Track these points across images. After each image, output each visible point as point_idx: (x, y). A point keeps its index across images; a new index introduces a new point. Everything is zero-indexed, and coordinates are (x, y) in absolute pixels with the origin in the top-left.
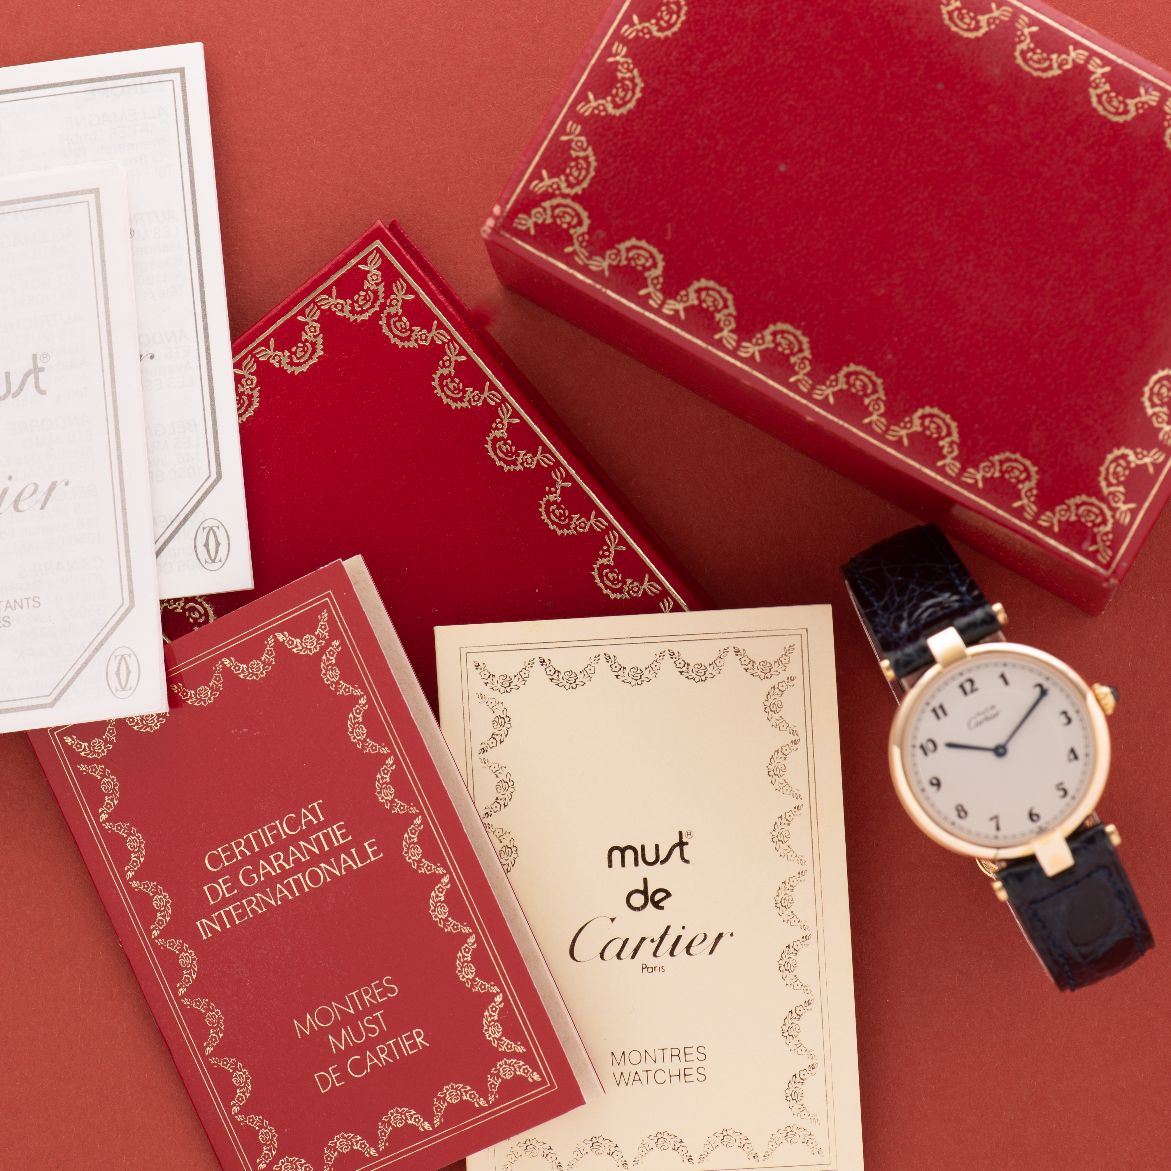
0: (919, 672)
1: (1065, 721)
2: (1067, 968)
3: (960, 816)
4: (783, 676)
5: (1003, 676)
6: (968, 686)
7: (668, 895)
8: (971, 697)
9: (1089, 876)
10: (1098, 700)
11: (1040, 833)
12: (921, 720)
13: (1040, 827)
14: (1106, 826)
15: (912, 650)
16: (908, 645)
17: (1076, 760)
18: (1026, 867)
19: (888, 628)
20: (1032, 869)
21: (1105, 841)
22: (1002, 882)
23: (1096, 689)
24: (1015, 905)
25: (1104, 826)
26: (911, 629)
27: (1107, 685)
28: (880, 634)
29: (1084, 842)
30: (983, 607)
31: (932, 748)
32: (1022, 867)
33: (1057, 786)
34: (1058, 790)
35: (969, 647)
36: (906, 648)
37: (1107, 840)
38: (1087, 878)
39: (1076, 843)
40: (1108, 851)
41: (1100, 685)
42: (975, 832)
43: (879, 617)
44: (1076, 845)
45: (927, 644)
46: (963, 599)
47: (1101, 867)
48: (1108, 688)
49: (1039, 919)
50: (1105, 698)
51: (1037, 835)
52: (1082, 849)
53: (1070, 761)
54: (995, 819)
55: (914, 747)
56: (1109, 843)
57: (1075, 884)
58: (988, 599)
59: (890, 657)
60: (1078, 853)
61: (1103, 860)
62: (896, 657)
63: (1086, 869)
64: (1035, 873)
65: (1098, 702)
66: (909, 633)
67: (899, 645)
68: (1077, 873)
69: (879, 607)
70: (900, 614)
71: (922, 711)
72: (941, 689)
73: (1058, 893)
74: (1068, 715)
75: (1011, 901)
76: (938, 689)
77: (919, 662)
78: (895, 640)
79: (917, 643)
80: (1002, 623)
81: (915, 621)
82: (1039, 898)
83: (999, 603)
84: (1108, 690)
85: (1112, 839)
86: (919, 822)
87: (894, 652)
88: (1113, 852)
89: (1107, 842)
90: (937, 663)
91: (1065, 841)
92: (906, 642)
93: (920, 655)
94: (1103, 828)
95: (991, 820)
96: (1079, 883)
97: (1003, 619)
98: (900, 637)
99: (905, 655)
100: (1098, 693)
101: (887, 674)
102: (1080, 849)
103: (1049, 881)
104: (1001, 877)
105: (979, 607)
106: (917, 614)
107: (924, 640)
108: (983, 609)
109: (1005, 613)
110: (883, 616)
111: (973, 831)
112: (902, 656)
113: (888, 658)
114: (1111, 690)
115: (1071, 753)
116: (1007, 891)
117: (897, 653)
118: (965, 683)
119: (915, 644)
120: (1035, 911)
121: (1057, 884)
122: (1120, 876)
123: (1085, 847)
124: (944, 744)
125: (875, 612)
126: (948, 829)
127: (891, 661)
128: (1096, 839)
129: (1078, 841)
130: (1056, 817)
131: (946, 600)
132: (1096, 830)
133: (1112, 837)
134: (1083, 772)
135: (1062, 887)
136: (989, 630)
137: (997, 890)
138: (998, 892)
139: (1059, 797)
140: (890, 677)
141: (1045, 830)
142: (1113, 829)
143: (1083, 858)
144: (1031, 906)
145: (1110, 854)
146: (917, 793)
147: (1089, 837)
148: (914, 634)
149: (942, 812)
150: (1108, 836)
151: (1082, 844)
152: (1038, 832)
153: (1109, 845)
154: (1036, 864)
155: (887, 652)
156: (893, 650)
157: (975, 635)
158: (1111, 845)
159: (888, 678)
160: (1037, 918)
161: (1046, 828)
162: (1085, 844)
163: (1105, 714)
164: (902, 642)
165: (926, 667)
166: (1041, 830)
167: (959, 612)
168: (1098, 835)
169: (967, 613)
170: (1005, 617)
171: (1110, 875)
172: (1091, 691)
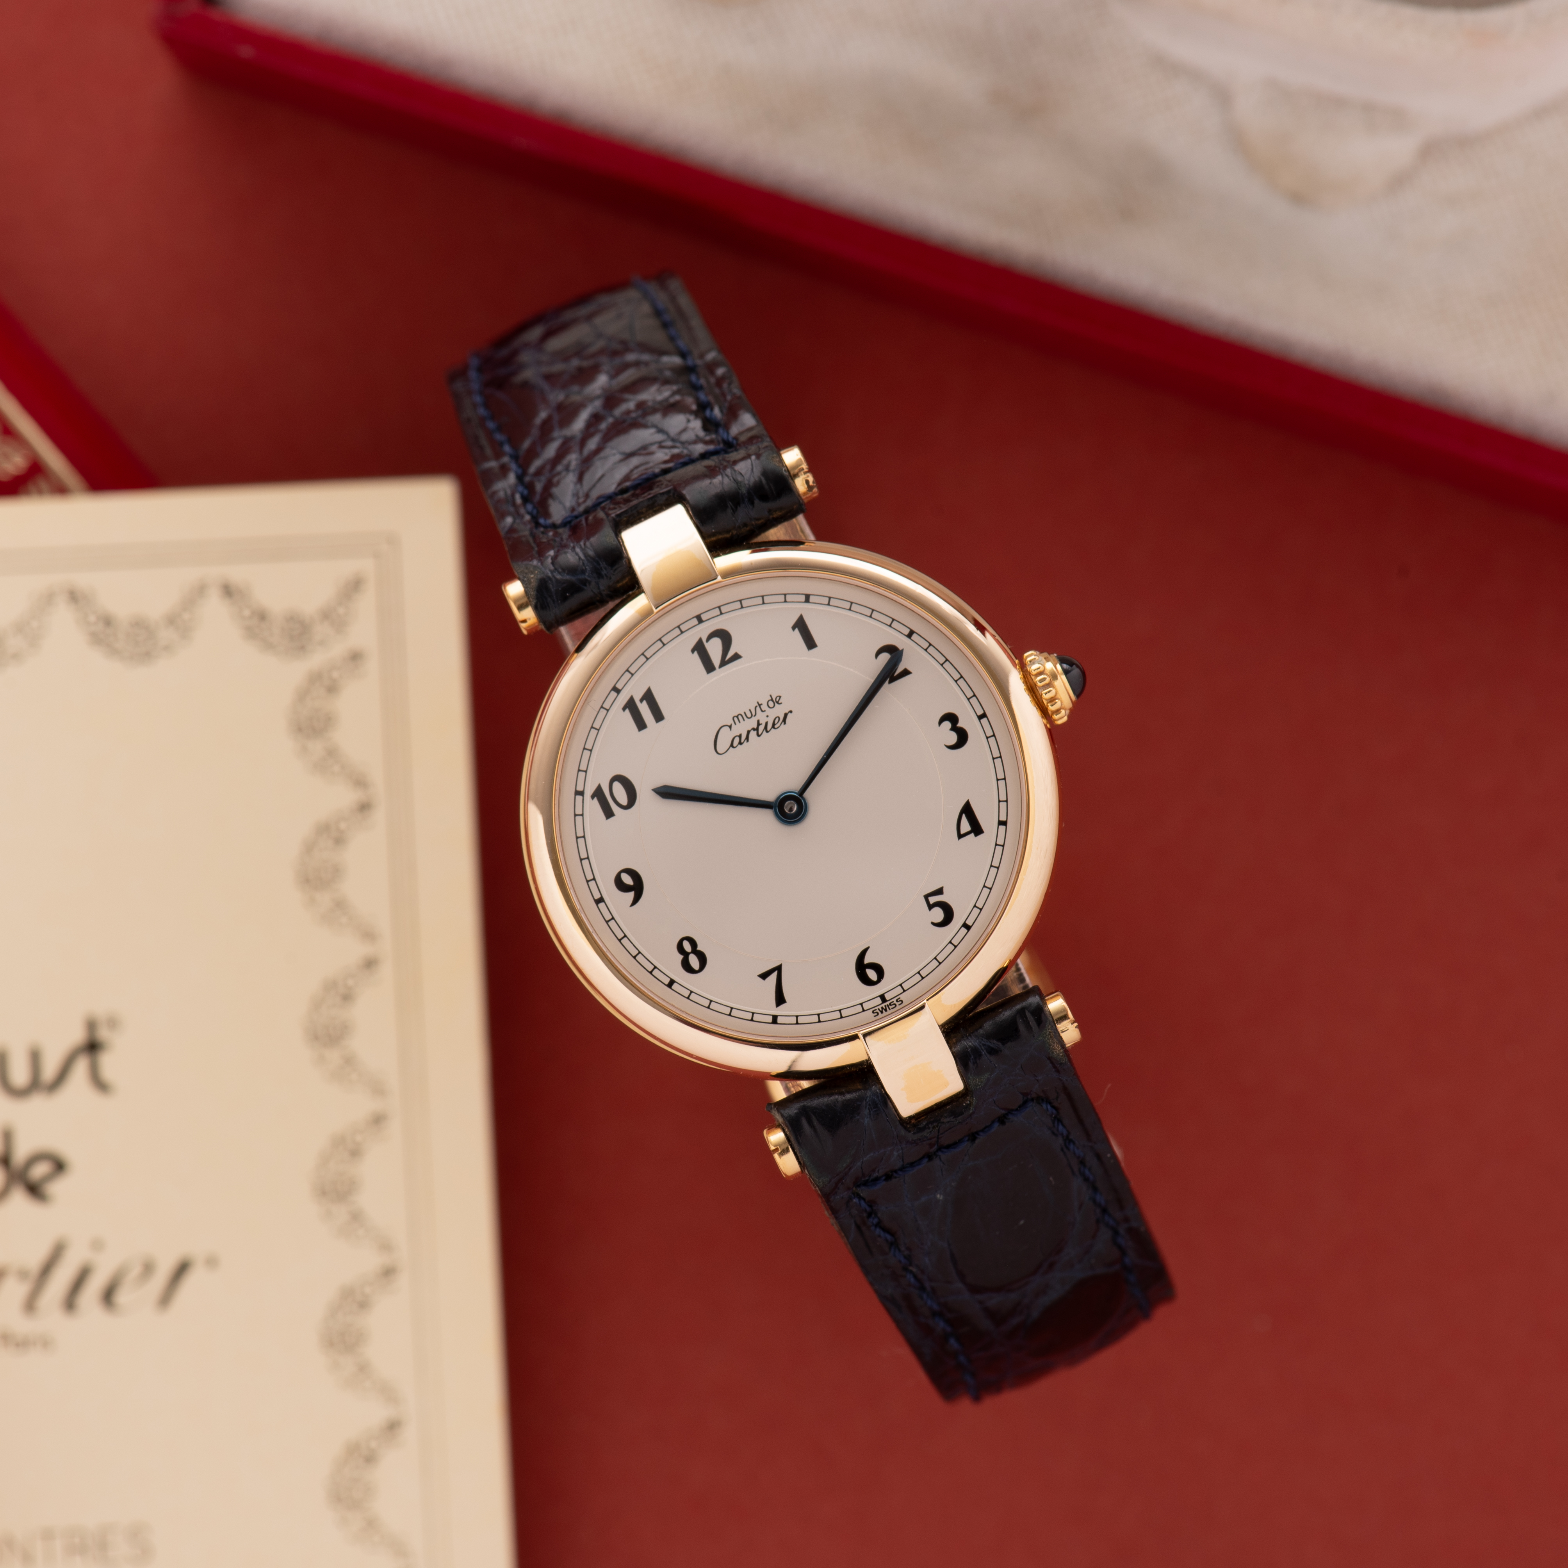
1: (953, 738)
2: (953, 1343)
3: (686, 966)
4: (338, 649)
5: (801, 625)
6: (715, 648)
7: (59, 1166)
8: (720, 673)
9: (1002, 1120)
10: (1032, 690)
11: (882, 1012)
12: (598, 728)
13: (882, 997)
14: (1048, 999)
15: (580, 558)
16: (572, 545)
17: (976, 835)
18: (849, 1092)
19: (529, 507)
20: (861, 1099)
21: (1043, 1034)
22: (786, 1130)
23: (1029, 663)
24: (819, 1189)
25: (1043, 998)
26: (581, 509)
27: (1056, 653)
28: (509, 520)
29: (989, 1036)
30: (758, 457)
31: (623, 799)
32: (836, 1094)
33: (926, 897)
34: (931, 907)
35: (718, 555)
36: (566, 553)
37: (1048, 1033)
38: (996, 1125)
39: (968, 1038)
40: (1049, 1059)
41: (1039, 655)
42: (723, 1005)
43: (512, 478)
44: (971, 1042)
45: (622, 543)
46: (714, 436)
47: (1032, 1100)
48: (1056, 660)
49: (879, 1225)
50: (1049, 685)
51: (875, 1016)
52: (985, 1053)
53: (960, 836)
54: (775, 974)
55: (581, 793)
56: (1053, 1040)
57: (968, 1140)
58: (771, 438)
59: (526, 573)
60: (974, 1063)
61: (1037, 1080)
62: (539, 573)
63: (995, 1102)
64: (868, 1111)
65: (1034, 693)
66: (576, 517)
67: (549, 546)
68: (973, 1113)
69: (515, 457)
70: (559, 473)
71: (602, 707)
72: (648, 654)
73: (926, 1160)
74: (959, 725)
75: (809, 1179)
76: (643, 654)
77: (599, 588)
78: (543, 533)
79: (593, 540)
80: (803, 497)
81: (591, 489)
82: (878, 1171)
83: (796, 446)
84: (1058, 666)
85: (1060, 1032)
86: (589, 978)
87: (535, 562)
88: (1064, 1062)
89: (1048, 1039)
90: (643, 592)
91: (943, 1032)
92: (567, 540)
93: (604, 570)
94: (1038, 1003)
95: (764, 976)
96: (977, 1136)
97: (806, 486)
98: (554, 526)
99: (564, 570)
100: (1033, 671)
101: (520, 615)
102: (981, 1052)
103: (905, 1128)
104: (784, 1116)
105: (748, 456)
106: (599, 474)
107: (613, 535)
108: (757, 461)
109: (811, 470)
110: (520, 478)
111: (721, 1004)
112: (555, 572)
113: (523, 576)
114: (1065, 666)
115: (964, 816)
116: (800, 1153)
117: (542, 564)
118: (708, 640)
119: (588, 544)
120: (871, 1203)
121: (925, 1136)
122: (1081, 1121)
123: (992, 1048)
124: (653, 790)
125: (504, 470)
126: (659, 997)
127: (530, 584)
128: (1022, 1028)
129: (973, 1033)
130: (923, 973)
131: (673, 440)
132: (1021, 1005)
133: (1060, 1027)
134: (993, 864)
135: (936, 1146)
136: (771, 517)
137: (776, 1150)
138: (776, 1156)
139: (933, 924)
140: (529, 623)
141: (894, 1006)
142: (1064, 1005)
143: (987, 1075)
144: (859, 1190)
145: (1055, 1067)
146: (584, 909)
147: (1002, 1021)
148: (587, 519)
149: (645, 957)
150: (1050, 1023)
151: (984, 1041)
152: (879, 1009)
153: (1054, 1046)
154: (874, 1087)
155: (520, 563)
156: (530, 559)
157: (737, 524)
158: (1057, 1046)
159: (523, 626)
160: (875, 1221)
161: (897, 1001)
162: (990, 1042)
163: (1047, 723)
164: (558, 539)
165: (617, 601)
166: (886, 1004)
167: (699, 467)
168: (1026, 1018)
169: (718, 469)
170: (811, 479)
171: (1058, 1119)
172: (1018, 667)
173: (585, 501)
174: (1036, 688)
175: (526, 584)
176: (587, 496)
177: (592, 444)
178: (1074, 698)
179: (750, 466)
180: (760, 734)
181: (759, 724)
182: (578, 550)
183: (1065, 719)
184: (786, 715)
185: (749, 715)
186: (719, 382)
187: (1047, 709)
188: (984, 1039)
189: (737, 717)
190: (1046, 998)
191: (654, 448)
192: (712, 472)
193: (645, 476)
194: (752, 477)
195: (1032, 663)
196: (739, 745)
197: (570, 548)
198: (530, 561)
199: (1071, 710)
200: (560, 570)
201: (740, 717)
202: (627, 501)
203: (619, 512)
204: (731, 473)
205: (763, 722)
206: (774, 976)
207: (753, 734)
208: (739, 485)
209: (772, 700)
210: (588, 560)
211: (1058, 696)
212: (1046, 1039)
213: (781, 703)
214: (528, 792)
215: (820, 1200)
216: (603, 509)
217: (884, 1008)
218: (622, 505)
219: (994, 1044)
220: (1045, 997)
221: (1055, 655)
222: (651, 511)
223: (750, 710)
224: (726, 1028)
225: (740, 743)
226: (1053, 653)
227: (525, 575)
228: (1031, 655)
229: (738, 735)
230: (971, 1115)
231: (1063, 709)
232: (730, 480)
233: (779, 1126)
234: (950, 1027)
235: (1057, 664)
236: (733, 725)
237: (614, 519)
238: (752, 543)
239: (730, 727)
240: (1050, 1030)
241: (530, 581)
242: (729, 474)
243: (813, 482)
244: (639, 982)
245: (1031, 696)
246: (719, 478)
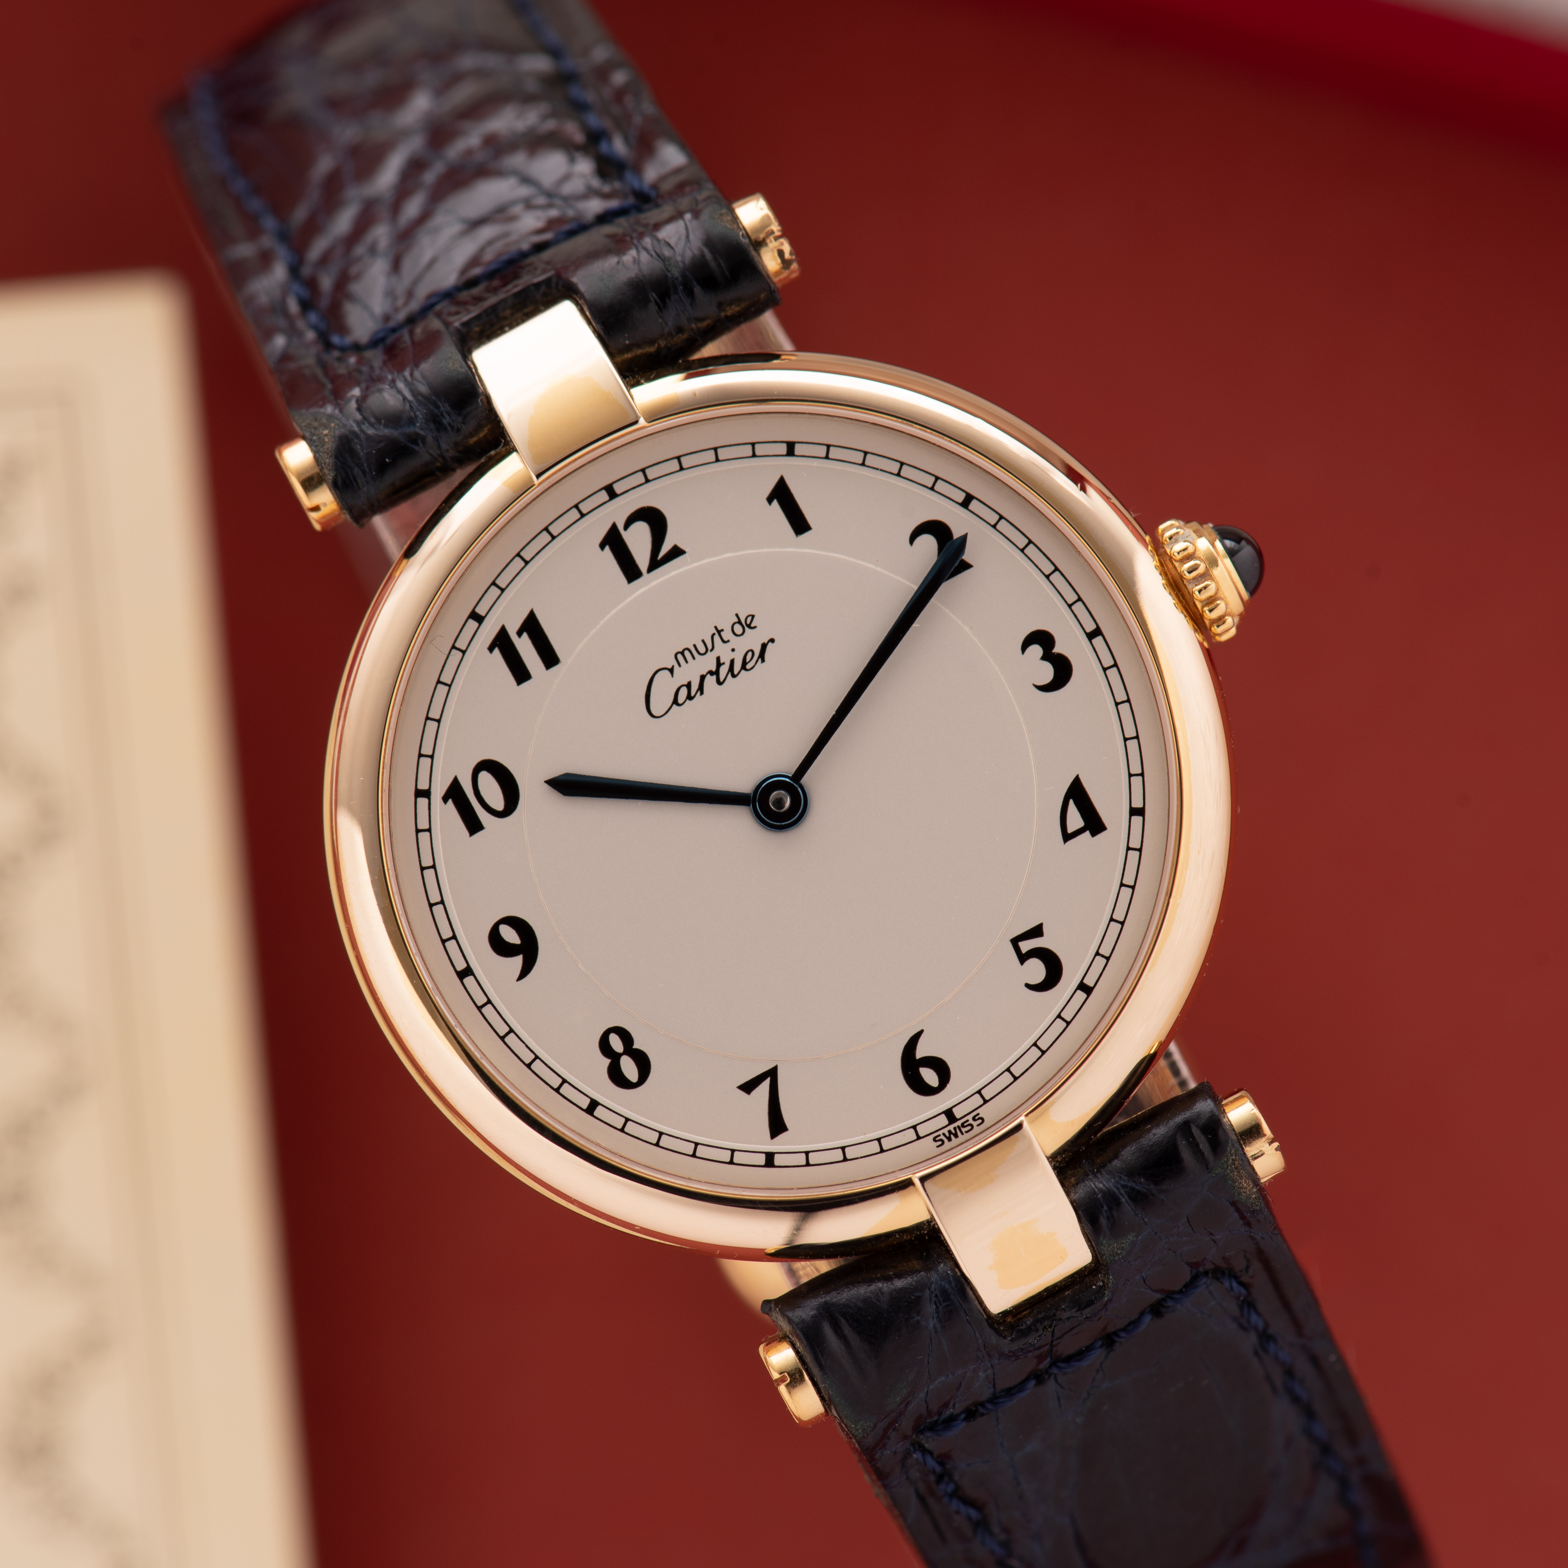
0: (441, 490)
1: (1047, 673)
3: (617, 1077)
5: (782, 494)
6: (639, 539)
8: (650, 582)
9: (1157, 1310)
10: (1179, 586)
11: (949, 1139)
12: (449, 683)
13: (949, 1114)
14: (1227, 1104)
15: (405, 399)
16: (390, 377)
17: (1093, 834)
18: (899, 1276)
19: (313, 317)
20: (921, 1287)
21: (1222, 1164)
22: (798, 1344)
23: (1168, 540)
24: (856, 1440)
25: (1218, 1102)
26: (401, 316)
27: (1212, 523)
28: (280, 341)
29: (1131, 1172)
30: (696, 214)
31: (497, 801)
32: (879, 1280)
33: (1015, 942)
34: (1023, 958)
35: (638, 384)
36: (380, 391)
37: (1231, 1161)
38: (1148, 1318)
39: (1096, 1176)
40: (1234, 1204)
41: (1185, 526)
42: (681, 1139)
43: (279, 272)
44: (1102, 1183)
45: (474, 370)
46: (617, 185)
47: (1206, 1273)
48: (1214, 534)
49: (957, 1494)
50: (1206, 575)
51: (938, 1147)
52: (1126, 1200)
53: (1067, 837)
54: (766, 1084)
55: (425, 794)
56: (1239, 1172)
57: (1101, 1346)
58: (715, 182)
59: (315, 428)
60: (1108, 1218)
61: (1215, 1242)
62: (337, 427)
63: (1144, 1281)
64: (934, 1307)
65: (1180, 590)
66: (394, 330)
67: (352, 380)
68: (1110, 1300)
69: (283, 236)
70: (359, 259)
71: (454, 647)
72: (527, 555)
73: (1032, 1383)
74: (1056, 650)
75: (840, 1424)
76: (518, 555)
77: (439, 447)
78: (339, 359)
79: (426, 367)
80: (776, 280)
81: (416, 282)
82: (954, 1405)
83: (758, 195)
84: (1218, 544)
85: (1250, 1159)
86: (453, 1105)
87: (329, 409)
88: (1258, 1208)
89: (1232, 1171)
90: (514, 450)
91: (1054, 1168)
92: (381, 369)
93: (447, 417)
94: (1212, 1111)
95: (748, 1087)
96: (1116, 1339)
97: (779, 261)
98: (357, 348)
99: (378, 420)
100: (1176, 554)
101: (306, 500)
102: (1120, 1199)
103: (997, 1331)
104: (794, 1322)
105: (679, 215)
106: (427, 255)
107: (459, 357)
108: (695, 223)
109: (786, 233)
110: (294, 270)
111: (678, 1138)
112: (364, 424)
113: (311, 432)
114: (1228, 543)
115: (1071, 802)
116: (823, 1383)
117: (341, 411)
118: (627, 526)
119: (417, 374)
120: (943, 1459)
121: (1030, 1344)
122: (1286, 1305)
123: (1138, 1192)
124: (546, 782)
125: (265, 259)
126: (574, 1131)
127: (323, 446)
128: (1186, 1154)
129: (1104, 1167)
130: (1016, 1071)
131: (549, 195)
132: (1183, 1116)
133: (1250, 1150)
134: (1124, 882)
135: (1048, 1359)
136: (723, 314)
137: (782, 1380)
138: (782, 1389)
139: (1028, 986)
140: (324, 511)
141: (969, 1128)
142: (1254, 1113)
143: (1131, 1237)
144: (922, 1439)
145: (1243, 1217)
146: (440, 988)
147: (1152, 1145)
148: (411, 333)
149: (546, 1065)
150: (1233, 1145)
151: (1124, 1181)
152: (944, 1134)
153: (1241, 1183)
154: (942, 1265)
155: (303, 411)
156: (321, 403)
157: (667, 330)
158: (1246, 1182)
159: (313, 516)
160: (951, 1488)
161: (974, 1119)
162: (1134, 1182)
163: (1203, 639)
164: (365, 369)
165: (470, 468)
166: (955, 1125)
167: (598, 236)
168: (1193, 1137)
169: (628, 238)
170: (787, 248)
171: (1248, 1304)
172: (1150, 548)
173: (406, 303)
174: (1183, 582)
175: (317, 446)
176: (410, 294)
177: (413, 208)
178: (1245, 595)
179: (683, 232)
180: (721, 680)
181: (719, 664)
182: (401, 385)
183: (1233, 632)
184: (764, 647)
185: (702, 649)
186: (619, 94)
187: (1202, 616)
188: (1123, 1176)
189: (682, 653)
190: (1224, 1102)
191: (517, 209)
192: (619, 244)
193: (505, 257)
194: (687, 250)
195: (1173, 540)
196: (688, 701)
197: (388, 382)
198: (322, 406)
199: (1241, 616)
200: (372, 420)
201: (687, 653)
202: (478, 299)
203: (466, 318)
204: (653, 245)
205: (726, 659)
206: (763, 1090)
207: (710, 681)
208: (667, 263)
209: (740, 622)
210: (418, 401)
211: (1220, 594)
212: (1228, 1171)
213: (755, 627)
214: (336, 795)
215: (856, 1457)
216: (439, 315)
217: (954, 1132)
218: (471, 307)
219: (1141, 1184)
220: (1222, 1101)
221: (1211, 525)
222: (519, 315)
223: (703, 641)
224: (689, 1179)
225: (690, 697)
226: (1206, 523)
227: (313, 431)
228: (1171, 527)
229: (686, 683)
230: (1106, 1305)
231: (1229, 615)
232: (651, 255)
233: (784, 1338)
234: (1064, 1159)
235: (1215, 540)
236: (677, 669)
237: (458, 331)
238: (694, 361)
239: (671, 671)
240: (1234, 1157)
241: (324, 440)
242: (649, 246)
243: (791, 254)
244: (539, 1107)
245: (1174, 596)
246: (633, 252)
